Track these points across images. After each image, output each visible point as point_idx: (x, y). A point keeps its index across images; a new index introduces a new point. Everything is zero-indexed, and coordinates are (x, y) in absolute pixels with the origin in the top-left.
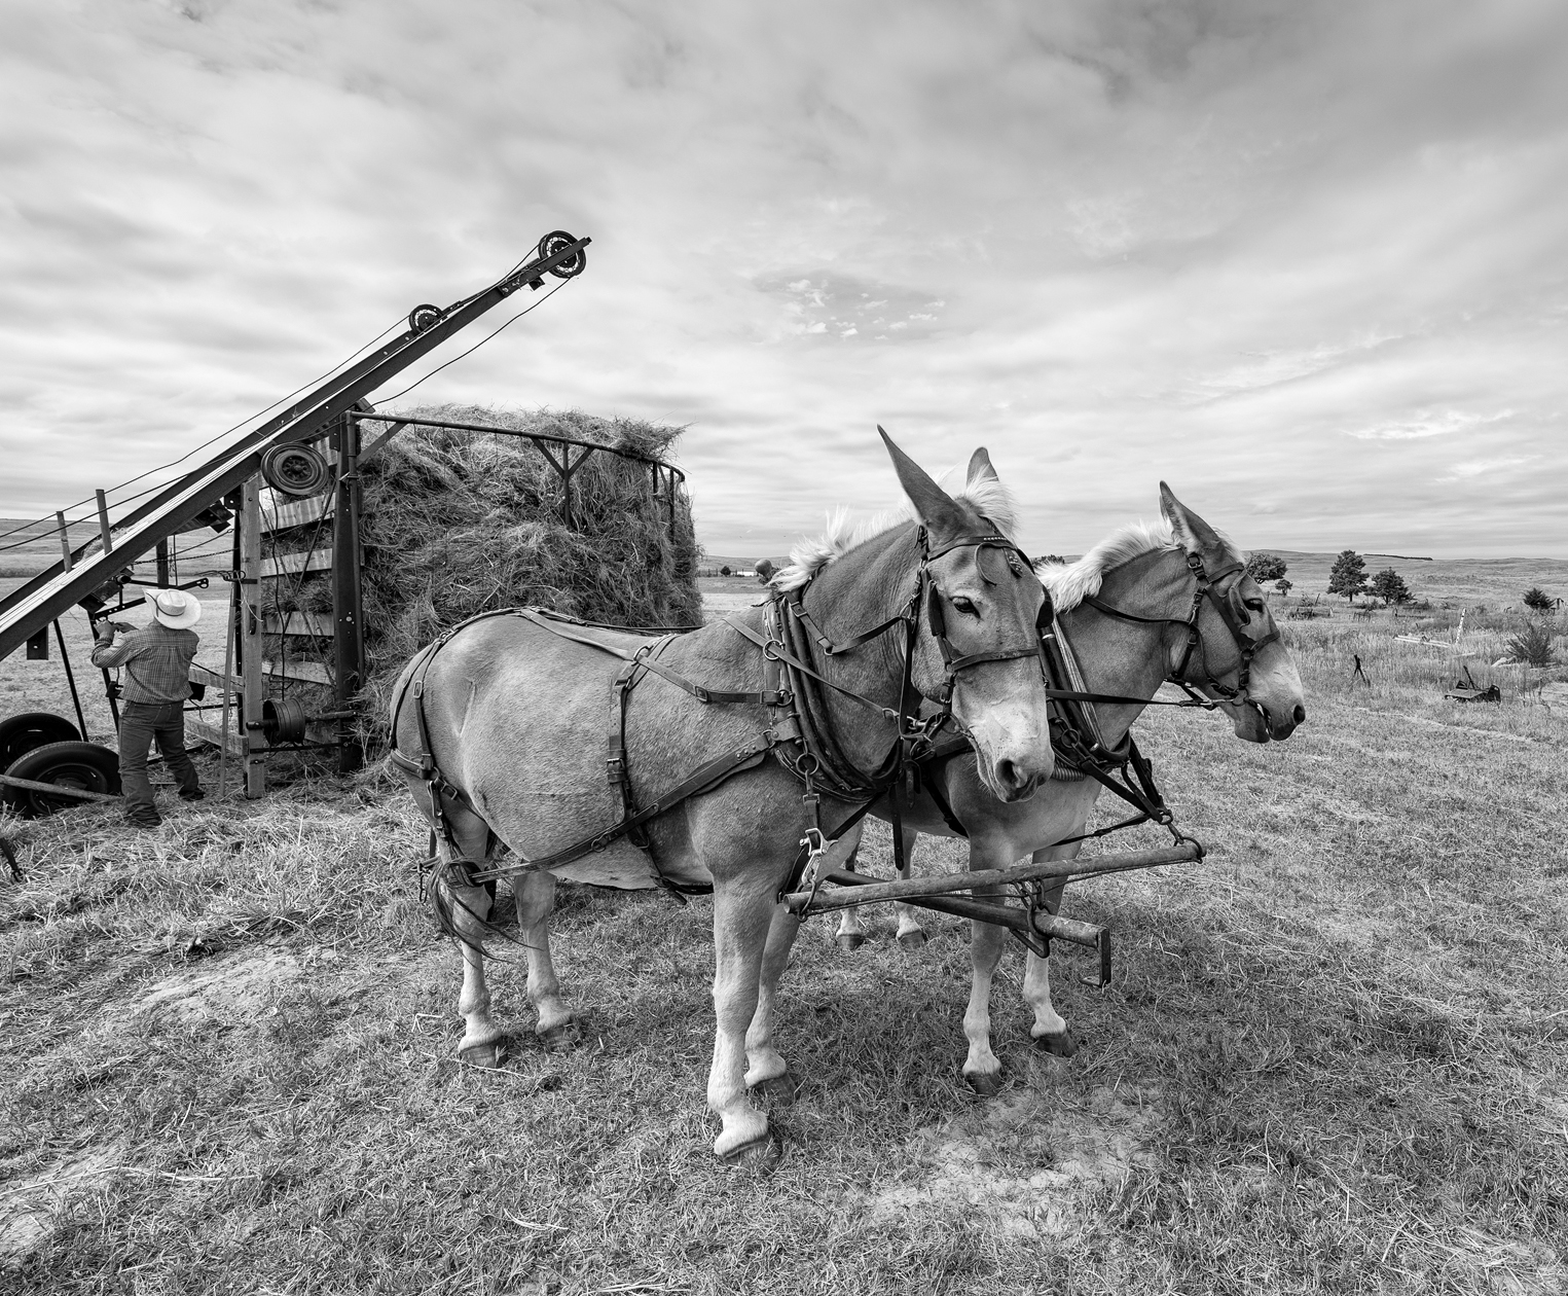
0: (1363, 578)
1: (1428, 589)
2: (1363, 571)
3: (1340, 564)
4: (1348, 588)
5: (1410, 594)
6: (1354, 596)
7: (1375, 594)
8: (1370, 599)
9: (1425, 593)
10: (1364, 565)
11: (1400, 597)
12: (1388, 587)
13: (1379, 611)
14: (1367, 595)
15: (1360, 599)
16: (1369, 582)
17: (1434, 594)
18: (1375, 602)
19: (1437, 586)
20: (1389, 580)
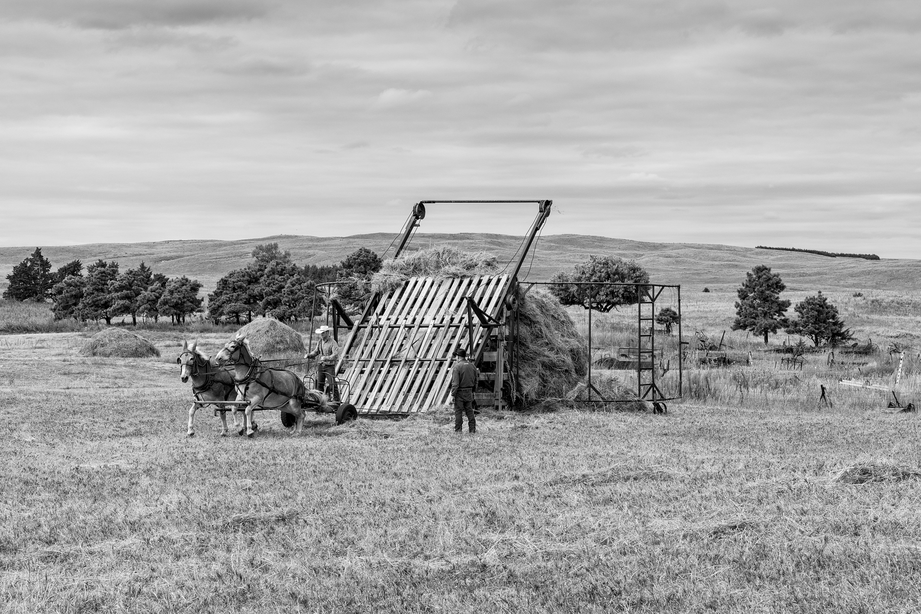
0: (783, 306)
1: (870, 322)
2: (783, 296)
3: (750, 285)
4: (763, 322)
5: (847, 331)
6: (770, 334)
7: (799, 332)
8: (794, 340)
9: (867, 328)
10: (782, 288)
11: (834, 335)
12: (817, 320)
13: (809, 357)
14: (789, 332)
15: (780, 338)
16: (791, 314)
17: (881, 330)
18: (801, 344)
19: (884, 318)
20: (818, 311)
